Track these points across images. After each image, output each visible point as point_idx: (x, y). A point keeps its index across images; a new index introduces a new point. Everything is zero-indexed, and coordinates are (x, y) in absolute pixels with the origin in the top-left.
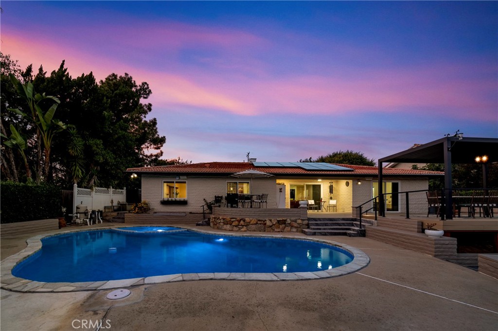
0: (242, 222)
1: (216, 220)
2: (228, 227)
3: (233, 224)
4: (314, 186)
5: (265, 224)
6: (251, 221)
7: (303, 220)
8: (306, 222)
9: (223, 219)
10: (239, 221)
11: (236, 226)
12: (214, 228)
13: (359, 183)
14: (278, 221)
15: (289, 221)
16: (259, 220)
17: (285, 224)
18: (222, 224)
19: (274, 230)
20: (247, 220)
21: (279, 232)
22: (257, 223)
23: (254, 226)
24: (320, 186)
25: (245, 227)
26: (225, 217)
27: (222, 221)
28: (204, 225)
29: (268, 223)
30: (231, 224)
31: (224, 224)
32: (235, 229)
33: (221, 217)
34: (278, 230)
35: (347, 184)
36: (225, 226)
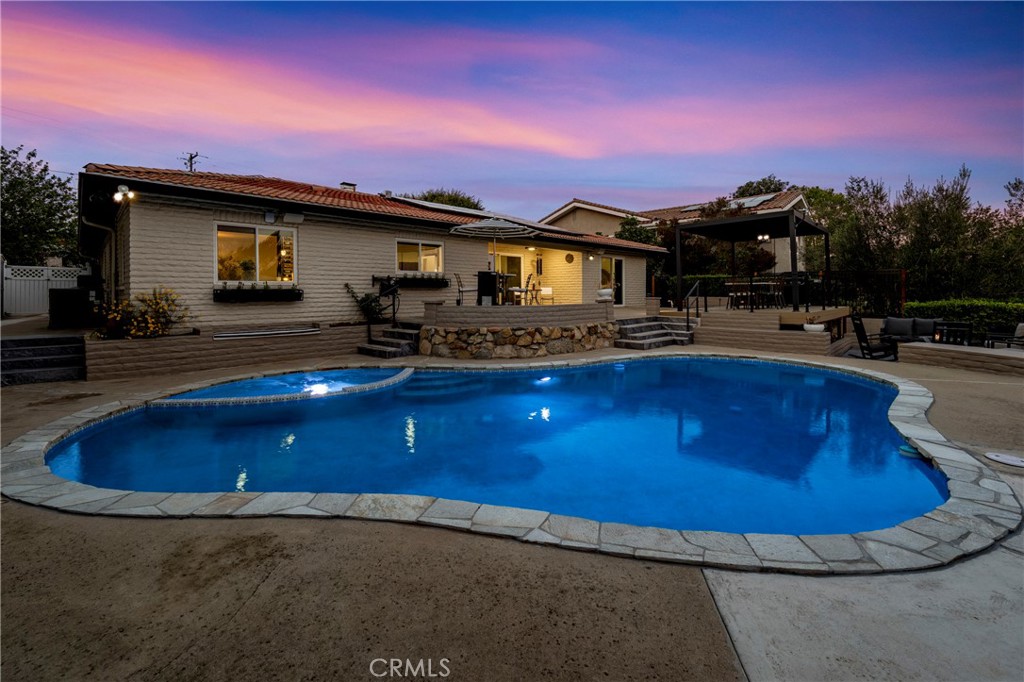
0: (538, 337)
1: (464, 337)
2: (508, 350)
3: (522, 342)
5: (573, 336)
6: (552, 331)
7: (613, 324)
8: (617, 327)
9: (494, 333)
10: (532, 335)
11: (525, 346)
12: (456, 358)
13: (591, 258)
14: (589, 328)
15: (600, 329)
16: (566, 330)
17: (596, 333)
18: (490, 345)
19: (584, 346)
20: (545, 330)
21: (590, 349)
22: (562, 336)
23: (557, 343)
24: (520, 258)
25: (543, 347)
26: (499, 329)
27: (490, 337)
28: (407, 355)
29: (578, 335)
30: (514, 344)
31: (496, 343)
32: (525, 352)
33: (484, 330)
34: (590, 347)
35: (570, 259)
36: (498, 350)
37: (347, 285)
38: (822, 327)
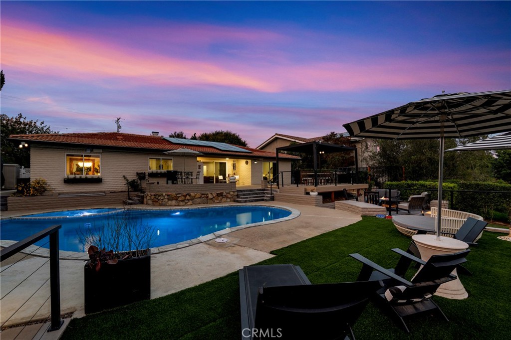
0: (188, 197)
1: (157, 197)
2: (174, 202)
3: (180, 199)
4: (220, 163)
5: (208, 197)
6: (196, 195)
7: (234, 192)
8: (236, 193)
9: (168, 195)
10: (185, 196)
11: (182, 201)
12: (154, 205)
13: (256, 162)
14: (217, 194)
15: (225, 194)
16: (203, 194)
17: (222, 196)
18: (166, 200)
19: (214, 201)
20: (192, 194)
21: (218, 203)
22: (201, 197)
23: (199, 200)
24: (225, 163)
25: (191, 201)
26: (170, 194)
27: (166, 197)
28: (137, 204)
29: (210, 196)
30: (176, 200)
31: (169, 200)
32: (181, 203)
33: (164, 194)
34: (218, 201)
35: (247, 163)
36: (170, 202)
37: (124, 176)
38: (316, 193)
